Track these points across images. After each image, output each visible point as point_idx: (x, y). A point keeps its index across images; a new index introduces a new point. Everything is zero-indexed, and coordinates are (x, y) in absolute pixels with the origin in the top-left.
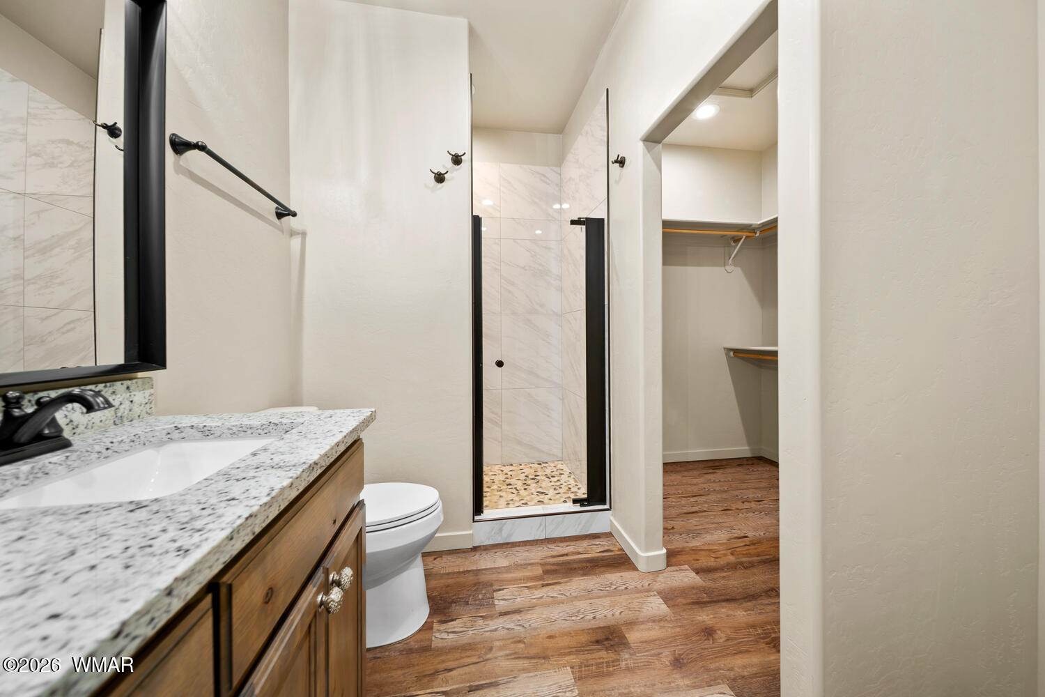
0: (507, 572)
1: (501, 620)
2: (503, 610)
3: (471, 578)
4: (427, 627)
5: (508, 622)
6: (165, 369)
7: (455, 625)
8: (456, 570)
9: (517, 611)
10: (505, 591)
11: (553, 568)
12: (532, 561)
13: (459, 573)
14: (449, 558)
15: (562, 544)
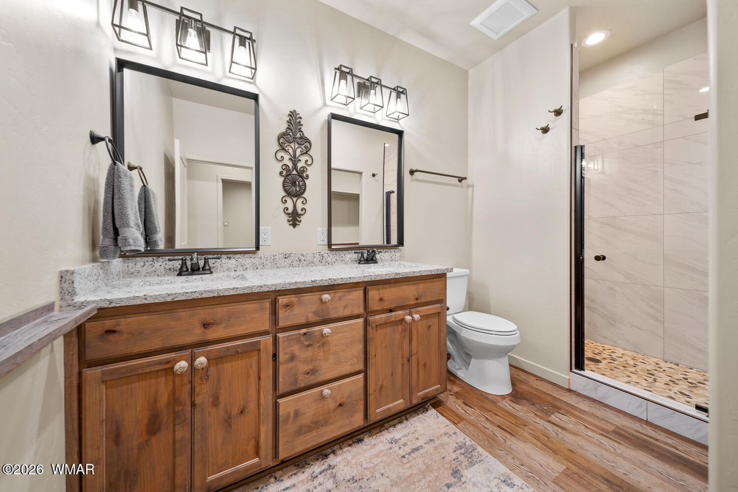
0: (580, 412)
1: (546, 423)
2: (553, 421)
3: (549, 399)
4: (503, 397)
5: (550, 427)
6: (403, 246)
7: (518, 407)
8: (544, 391)
9: (563, 429)
10: (566, 417)
11: (627, 435)
12: (611, 421)
13: (545, 393)
14: (546, 384)
15: (660, 433)
